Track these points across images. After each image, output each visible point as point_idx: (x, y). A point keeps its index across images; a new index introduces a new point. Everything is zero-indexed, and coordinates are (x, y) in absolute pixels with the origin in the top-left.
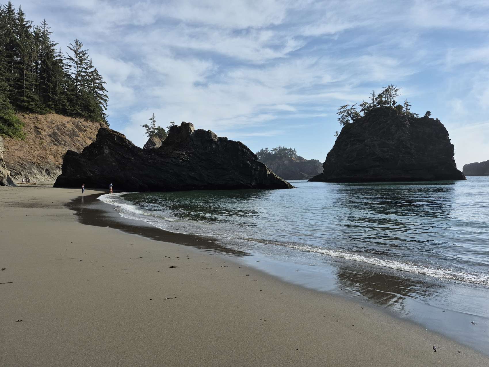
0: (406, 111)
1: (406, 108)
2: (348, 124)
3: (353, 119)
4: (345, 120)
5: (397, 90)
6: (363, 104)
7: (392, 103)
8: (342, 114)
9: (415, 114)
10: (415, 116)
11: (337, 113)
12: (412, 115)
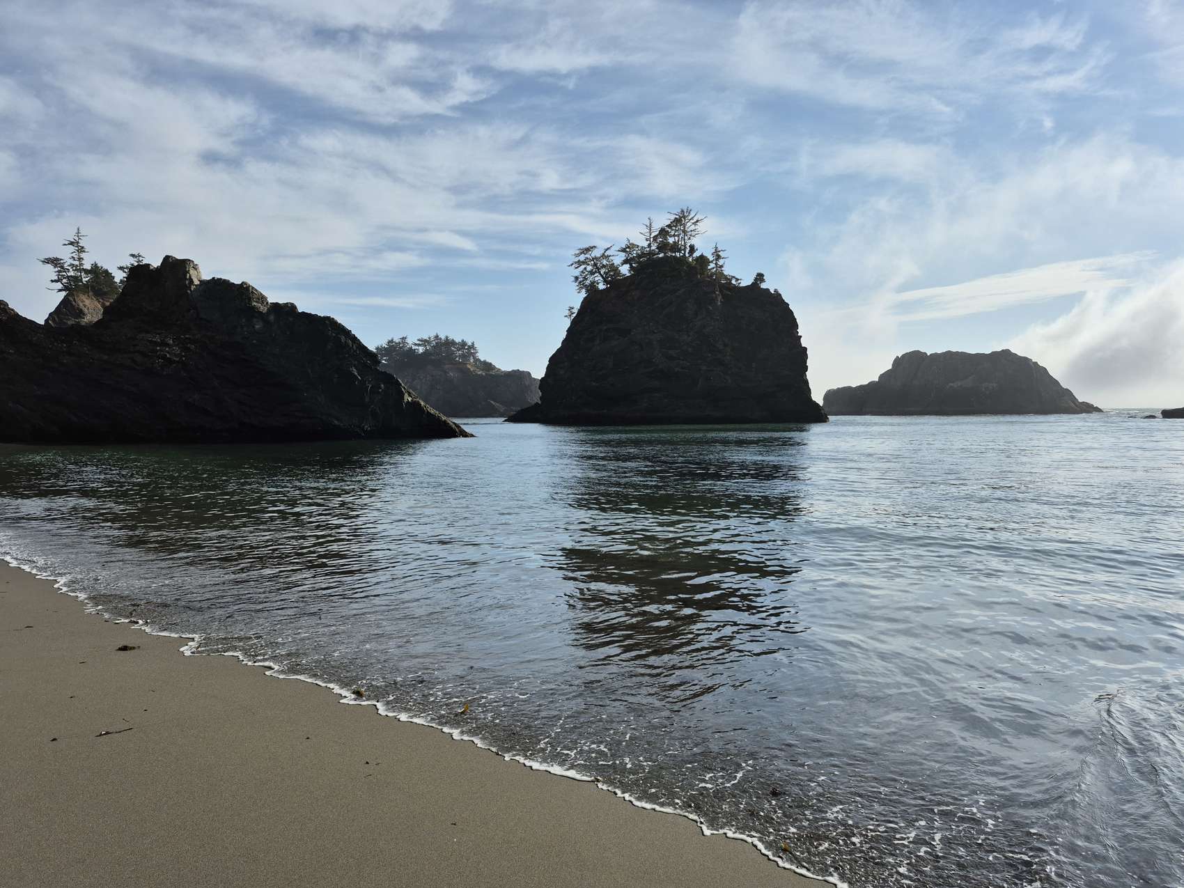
0: (717, 270)
1: (716, 264)
2: (597, 291)
3: (605, 281)
4: (588, 282)
5: (697, 221)
6: (629, 247)
7: (687, 251)
8: (583, 267)
9: (734, 277)
10: (733, 282)
11: (572, 264)
12: (728, 279)
